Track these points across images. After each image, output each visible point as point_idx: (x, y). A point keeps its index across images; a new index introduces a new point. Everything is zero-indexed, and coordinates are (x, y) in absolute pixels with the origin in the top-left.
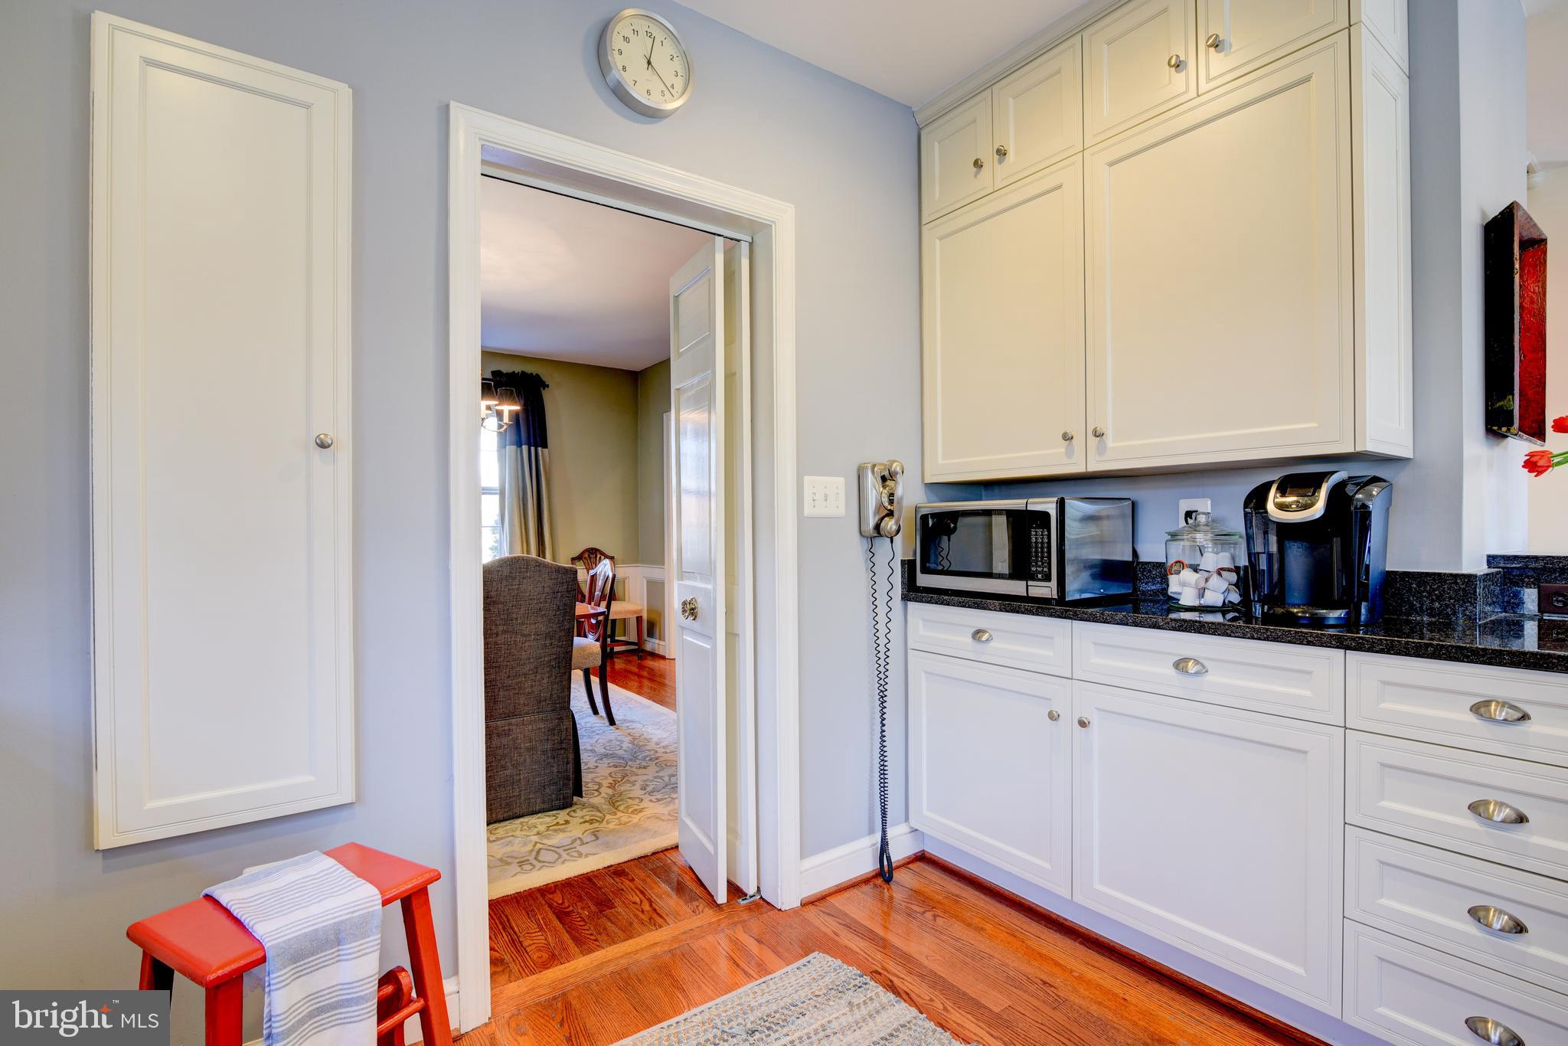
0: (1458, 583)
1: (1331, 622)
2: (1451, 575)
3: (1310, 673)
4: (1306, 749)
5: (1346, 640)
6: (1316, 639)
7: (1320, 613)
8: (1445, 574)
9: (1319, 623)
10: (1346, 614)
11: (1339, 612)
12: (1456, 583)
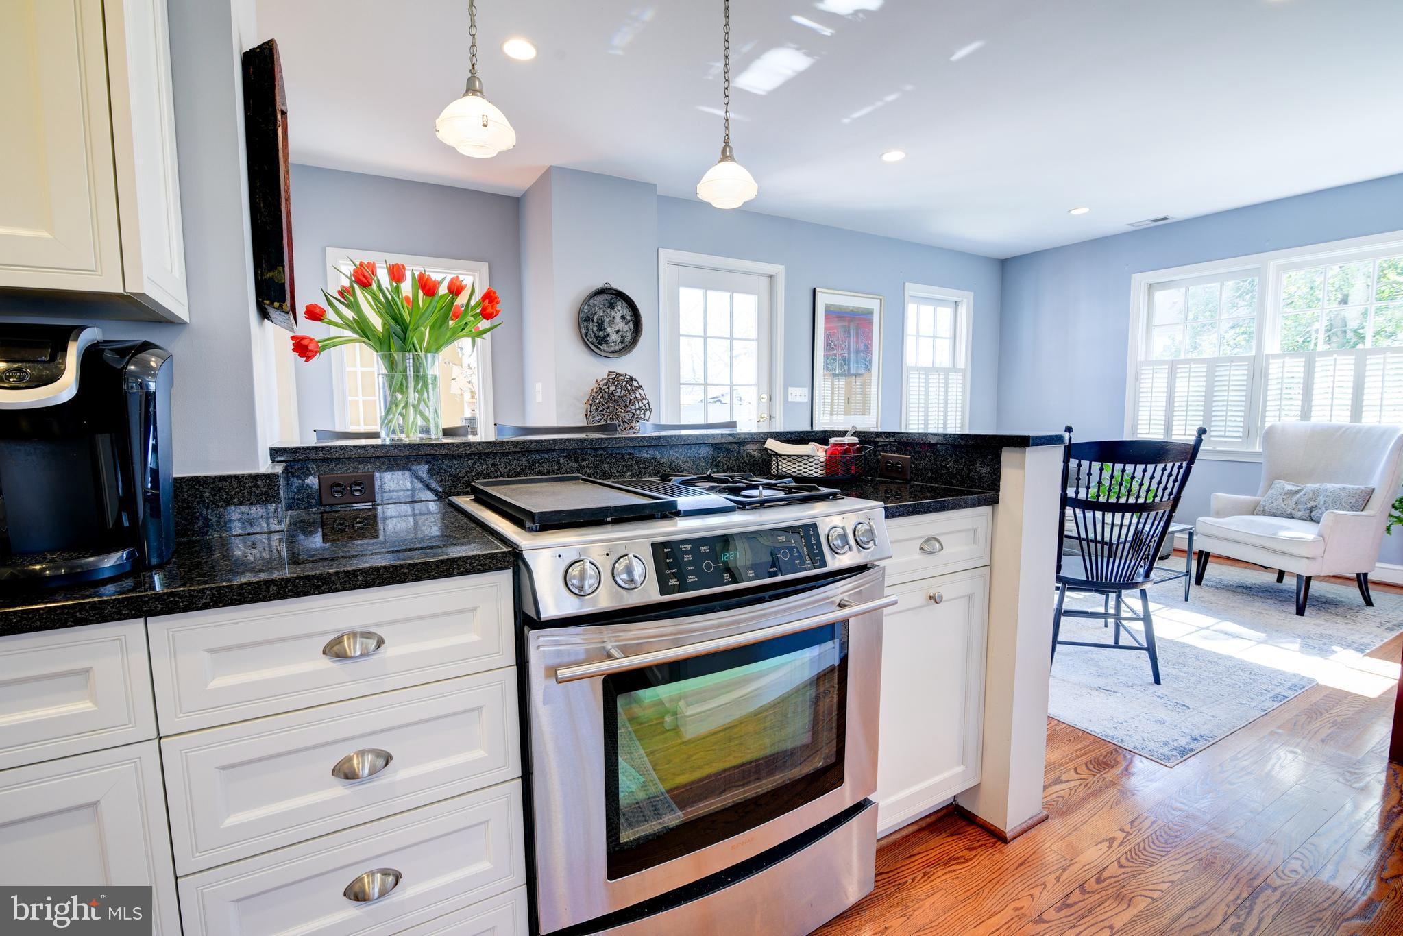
0: (259, 486)
1: (107, 575)
2: (250, 476)
3: (86, 671)
4: (95, 799)
5: (147, 602)
6: (92, 613)
7: (89, 563)
8: (243, 476)
9: (85, 581)
10: (130, 556)
11: (118, 554)
12: (257, 486)
